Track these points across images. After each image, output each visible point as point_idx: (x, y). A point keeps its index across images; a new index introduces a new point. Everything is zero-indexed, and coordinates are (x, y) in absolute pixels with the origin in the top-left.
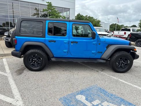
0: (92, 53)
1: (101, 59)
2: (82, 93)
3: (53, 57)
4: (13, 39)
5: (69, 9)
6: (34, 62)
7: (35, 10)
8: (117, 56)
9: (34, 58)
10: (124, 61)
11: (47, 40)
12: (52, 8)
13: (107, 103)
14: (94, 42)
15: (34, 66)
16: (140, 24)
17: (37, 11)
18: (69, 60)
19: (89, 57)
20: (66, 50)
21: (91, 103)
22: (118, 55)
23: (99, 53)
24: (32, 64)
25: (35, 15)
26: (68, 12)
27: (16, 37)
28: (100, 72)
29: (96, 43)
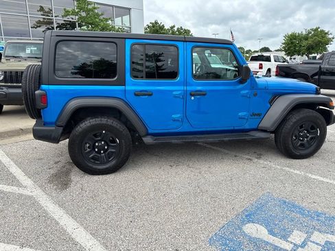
0: (241, 118)
1: (257, 130)
2: (249, 217)
3: (148, 134)
4: (36, 92)
5: (129, 9)
6: (99, 152)
7: (40, 13)
8: (294, 120)
9: (97, 141)
10: (308, 132)
11: (130, 91)
12: (90, 7)
13: (321, 236)
14: (244, 90)
15: (98, 161)
16: (284, 44)
17: (43, 15)
18: (186, 139)
19: (232, 128)
20: (179, 115)
21: (287, 241)
22: (298, 118)
23: (253, 117)
24: (93, 158)
25: (40, 26)
26: (126, 18)
27: (44, 87)
28: (256, 160)
29: (248, 93)
